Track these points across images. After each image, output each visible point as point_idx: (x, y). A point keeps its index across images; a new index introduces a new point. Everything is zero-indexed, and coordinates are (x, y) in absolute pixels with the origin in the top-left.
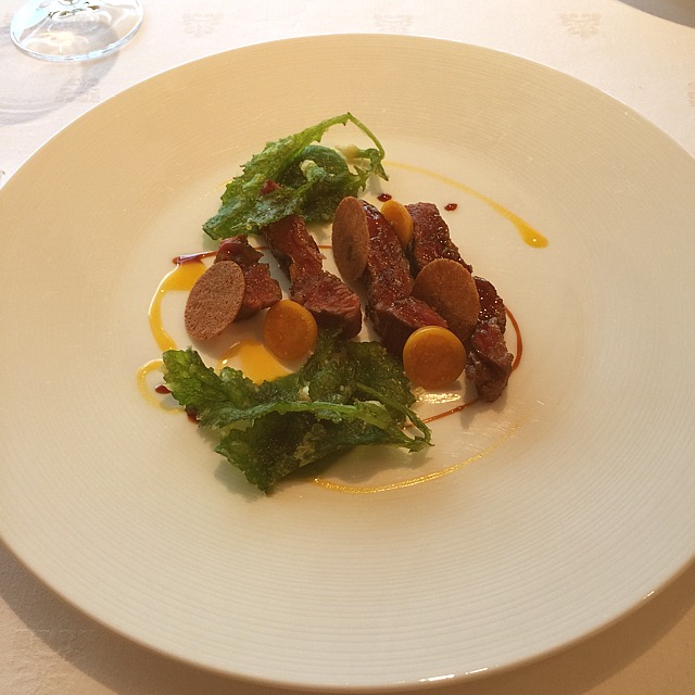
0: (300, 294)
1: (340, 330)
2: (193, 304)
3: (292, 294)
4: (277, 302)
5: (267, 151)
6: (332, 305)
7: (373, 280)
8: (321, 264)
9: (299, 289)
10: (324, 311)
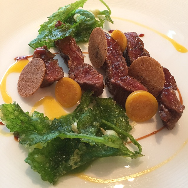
0: (73, 74)
1: (93, 92)
2: (21, 79)
3: (69, 74)
4: (61, 78)
5: (59, 11)
6: (89, 80)
7: (109, 67)
8: (83, 59)
9: (72, 72)
10: (85, 83)
